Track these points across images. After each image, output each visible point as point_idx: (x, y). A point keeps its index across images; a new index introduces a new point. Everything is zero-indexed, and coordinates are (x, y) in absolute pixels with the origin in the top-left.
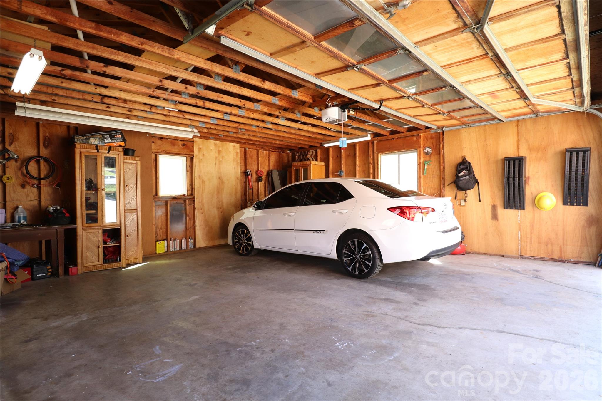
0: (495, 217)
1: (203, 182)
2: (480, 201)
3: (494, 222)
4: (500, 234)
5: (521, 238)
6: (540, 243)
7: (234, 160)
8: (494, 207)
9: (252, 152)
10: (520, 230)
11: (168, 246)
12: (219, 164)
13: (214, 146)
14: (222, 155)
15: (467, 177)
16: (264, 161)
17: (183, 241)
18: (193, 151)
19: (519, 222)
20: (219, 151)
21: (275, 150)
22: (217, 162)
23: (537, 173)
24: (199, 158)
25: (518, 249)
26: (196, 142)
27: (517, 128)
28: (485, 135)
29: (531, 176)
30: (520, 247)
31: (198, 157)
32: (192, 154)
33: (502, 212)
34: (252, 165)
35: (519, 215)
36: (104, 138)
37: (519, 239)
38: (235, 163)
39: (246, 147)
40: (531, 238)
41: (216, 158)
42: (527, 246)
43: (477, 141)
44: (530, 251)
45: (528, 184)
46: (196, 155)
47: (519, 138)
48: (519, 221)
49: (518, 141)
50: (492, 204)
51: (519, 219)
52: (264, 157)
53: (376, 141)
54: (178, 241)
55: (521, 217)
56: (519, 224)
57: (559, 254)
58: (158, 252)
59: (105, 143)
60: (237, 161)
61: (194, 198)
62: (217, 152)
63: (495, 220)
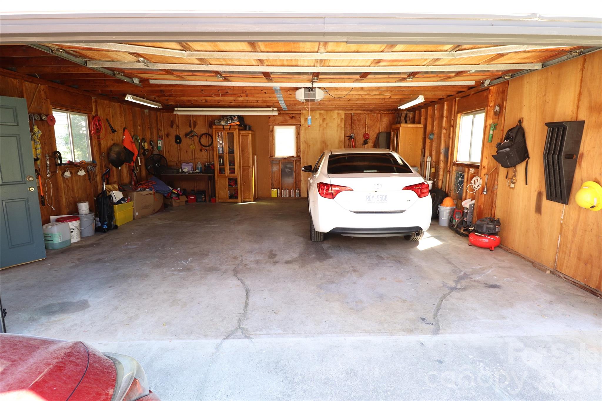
0: (538, 209)
1: (308, 146)
2: (526, 184)
3: (537, 215)
4: (540, 233)
5: (560, 245)
6: (579, 259)
7: (338, 125)
8: (540, 194)
9: (360, 116)
10: (561, 233)
11: (281, 193)
12: (323, 130)
13: (319, 115)
14: (326, 122)
15: (508, 149)
16: (374, 124)
17: (291, 190)
18: (300, 122)
19: (562, 222)
20: (324, 119)
21: (388, 112)
22: (321, 128)
23: (593, 148)
24: (305, 127)
25: (555, 260)
26: (303, 113)
27: (581, 72)
28: (546, 86)
29: (585, 154)
30: (557, 257)
31: (304, 125)
32: (299, 123)
33: (546, 203)
34: (359, 129)
35: (564, 211)
36: (228, 120)
37: (558, 246)
38: (339, 129)
39: (352, 113)
40: (571, 248)
41: (320, 125)
42: (564, 259)
43: (537, 97)
44: (567, 267)
45: (580, 165)
46: (303, 125)
47: (581, 90)
48: (563, 220)
49: (580, 94)
50: (538, 190)
51: (562, 217)
52: (374, 120)
53: (458, 98)
54: (288, 190)
55: (565, 215)
56: (561, 224)
57: (598, 282)
58: (272, 197)
59: (228, 124)
60: (341, 126)
61: (300, 158)
62: (321, 120)
63: (538, 214)
